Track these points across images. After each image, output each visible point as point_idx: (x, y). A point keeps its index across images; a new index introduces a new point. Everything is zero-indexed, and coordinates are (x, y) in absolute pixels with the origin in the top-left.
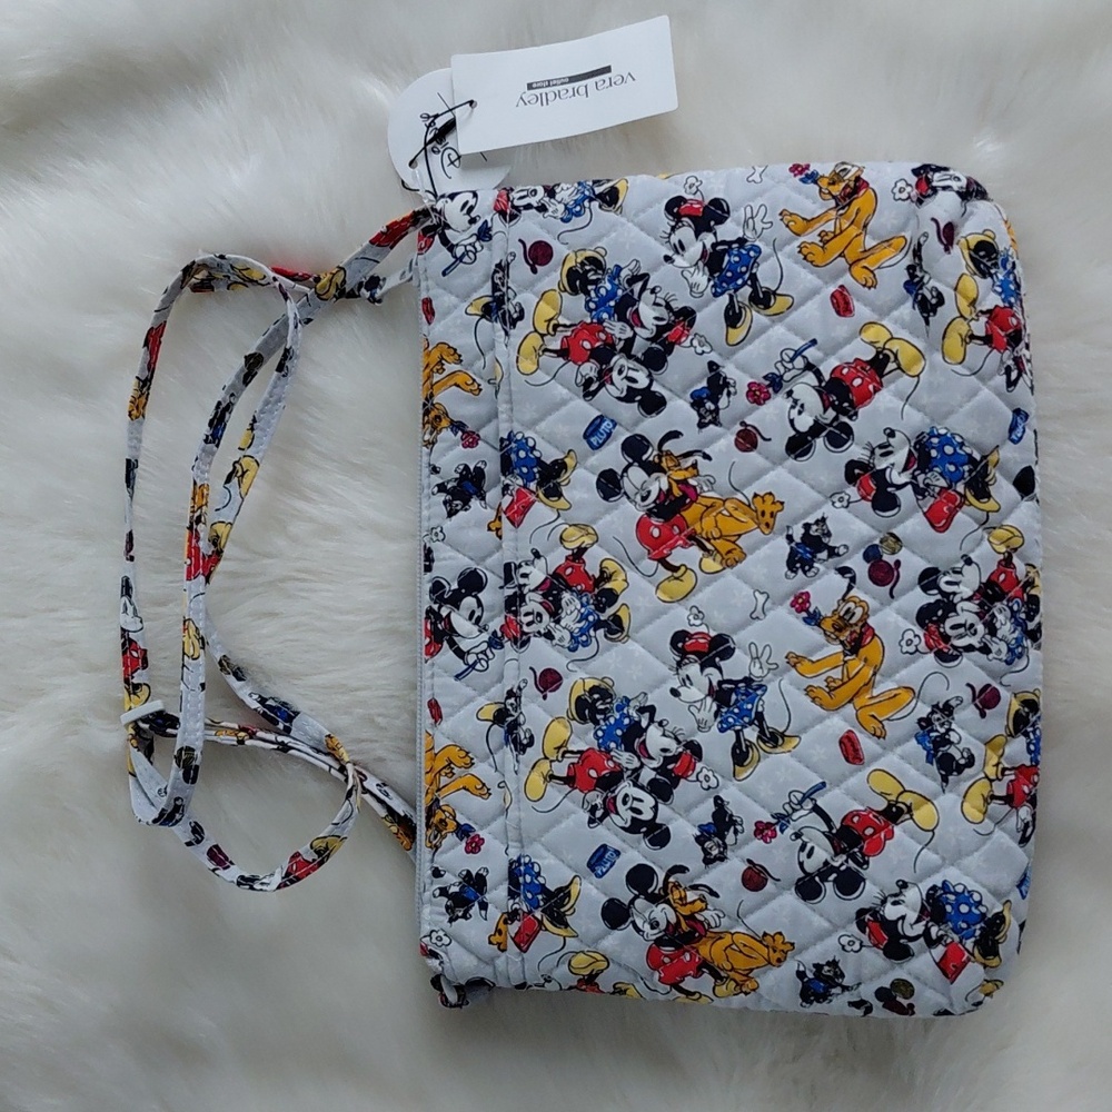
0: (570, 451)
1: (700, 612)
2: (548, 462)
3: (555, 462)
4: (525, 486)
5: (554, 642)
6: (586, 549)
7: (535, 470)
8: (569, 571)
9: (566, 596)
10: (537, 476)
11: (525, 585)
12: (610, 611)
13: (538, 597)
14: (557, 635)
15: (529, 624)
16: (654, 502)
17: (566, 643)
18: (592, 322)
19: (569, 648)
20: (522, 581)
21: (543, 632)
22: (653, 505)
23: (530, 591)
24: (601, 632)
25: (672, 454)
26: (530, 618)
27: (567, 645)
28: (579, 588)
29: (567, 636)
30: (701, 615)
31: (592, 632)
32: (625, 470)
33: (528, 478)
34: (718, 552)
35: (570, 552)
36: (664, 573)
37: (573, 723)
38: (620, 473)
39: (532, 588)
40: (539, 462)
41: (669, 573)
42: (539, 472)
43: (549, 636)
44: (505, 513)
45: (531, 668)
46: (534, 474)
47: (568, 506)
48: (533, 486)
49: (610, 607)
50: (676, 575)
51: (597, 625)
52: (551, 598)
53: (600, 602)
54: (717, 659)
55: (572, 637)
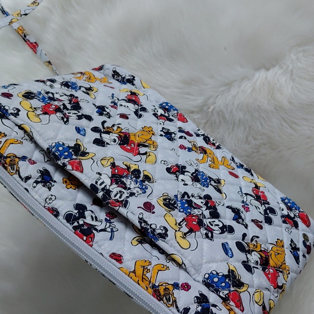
0: (77, 139)
1: (165, 161)
2: (73, 146)
3: (75, 145)
4: (71, 159)
5: (136, 195)
6: (114, 163)
7: (71, 151)
8: (116, 171)
9: (124, 180)
10: (73, 153)
11: (106, 186)
12: (142, 175)
13: (114, 186)
14: (135, 191)
15: (120, 197)
16: (119, 140)
17: (140, 192)
18: (46, 104)
19: (143, 193)
20: (103, 186)
21: (128, 195)
22: (119, 141)
23: (110, 186)
24: (146, 182)
25: (109, 127)
26: (119, 195)
27: (142, 192)
28: (125, 174)
29: (139, 190)
30: (166, 162)
31: (144, 184)
32: (101, 136)
33: (69, 156)
34: (151, 144)
35: (110, 166)
36: (144, 157)
37: (171, 212)
38: (100, 138)
39: (109, 184)
40: (69, 147)
41: (145, 156)
42: (72, 151)
43: (132, 194)
44: (73, 170)
45: (138, 208)
46: (71, 152)
47: (94, 154)
48: (74, 157)
49: (140, 174)
50: (148, 155)
51: (143, 181)
52: (120, 183)
53: (136, 175)
54: (184, 170)
55: (141, 189)
